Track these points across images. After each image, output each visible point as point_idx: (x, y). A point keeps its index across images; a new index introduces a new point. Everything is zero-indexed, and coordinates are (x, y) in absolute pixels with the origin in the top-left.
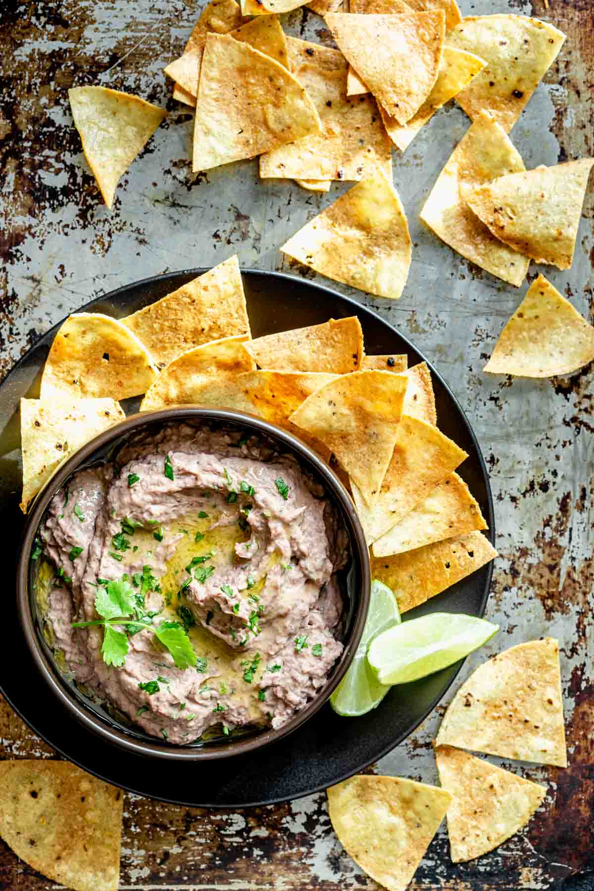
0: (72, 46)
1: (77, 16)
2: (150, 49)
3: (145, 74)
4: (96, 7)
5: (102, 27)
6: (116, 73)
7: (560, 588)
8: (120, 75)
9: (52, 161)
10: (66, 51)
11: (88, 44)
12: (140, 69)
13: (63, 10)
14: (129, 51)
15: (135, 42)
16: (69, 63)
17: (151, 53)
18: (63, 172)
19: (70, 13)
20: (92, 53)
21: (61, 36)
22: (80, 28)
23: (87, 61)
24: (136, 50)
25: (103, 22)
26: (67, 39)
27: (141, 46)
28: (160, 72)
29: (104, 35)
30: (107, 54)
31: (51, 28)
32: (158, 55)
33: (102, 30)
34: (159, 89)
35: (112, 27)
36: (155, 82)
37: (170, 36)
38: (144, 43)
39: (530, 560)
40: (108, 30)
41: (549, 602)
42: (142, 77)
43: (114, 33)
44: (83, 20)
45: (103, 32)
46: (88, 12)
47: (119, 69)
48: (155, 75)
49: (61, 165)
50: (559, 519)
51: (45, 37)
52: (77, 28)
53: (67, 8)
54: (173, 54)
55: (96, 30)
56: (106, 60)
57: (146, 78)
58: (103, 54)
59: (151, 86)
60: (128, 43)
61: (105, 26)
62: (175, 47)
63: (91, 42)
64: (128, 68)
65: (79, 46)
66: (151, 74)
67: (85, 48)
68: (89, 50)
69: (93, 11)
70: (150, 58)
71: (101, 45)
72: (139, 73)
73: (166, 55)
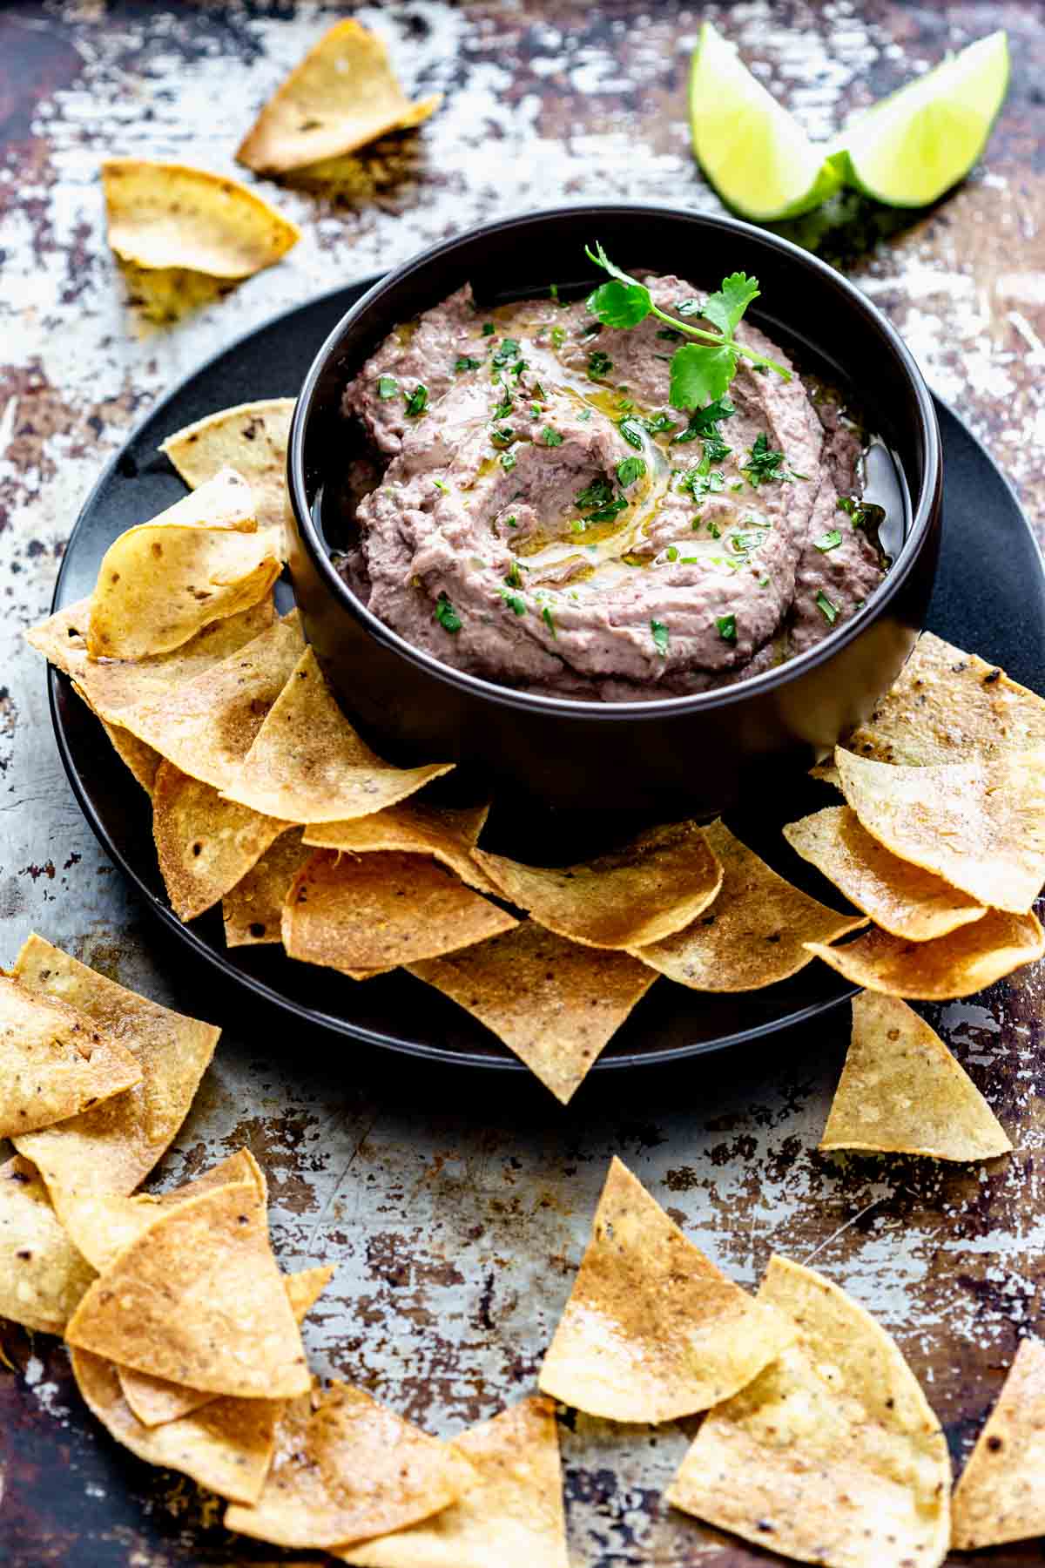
0: (948, 1245)
1: (943, 1297)
2: (794, 1242)
3: (801, 1199)
4: (906, 1314)
5: (892, 1278)
6: (860, 1199)
7: (13, 402)
8: (850, 1196)
9: (974, 1047)
10: (962, 1235)
11: (917, 1249)
12: (812, 1207)
13: (971, 1308)
14: (837, 1238)
15: (823, 1253)
16: (952, 1214)
17: (792, 1235)
18: (952, 1029)
19: (959, 1303)
20: (908, 1232)
21: (972, 1262)
22: (935, 1277)
23: (919, 1219)
24: (821, 1241)
25: (890, 1287)
26: (961, 1256)
27: (811, 1247)
28: (772, 1202)
29: (887, 1265)
30: (878, 1232)
31: (994, 1275)
32: (778, 1233)
33: (889, 1274)
34: (773, 1173)
35: (872, 1280)
36: (782, 1186)
37: (755, 1265)
38: (807, 1254)
39: (67, 442)
40: (878, 1274)
41: (35, 381)
42: (808, 1193)
43: (866, 1269)
44: (930, 1290)
45: (888, 1270)
46: (921, 1304)
47: (854, 1207)
48: (782, 1198)
49: (957, 1040)
50: (12, 501)
51: (1004, 1259)
52: (942, 1276)
53: (964, 1311)
54: (747, 1235)
55: (903, 1274)
56: (879, 1222)
57: (800, 1191)
58: (887, 1231)
59: (788, 1178)
60: (839, 1252)
61: (885, 1281)
62: (744, 1248)
63: (912, 1252)
64: (836, 1208)
65: (936, 1245)
66: (790, 1199)
67: (925, 1242)
68: (914, 1237)
69: (913, 1307)
70: (792, 1227)
71: (892, 1247)
72: (812, 1200)
73: (762, 1233)
